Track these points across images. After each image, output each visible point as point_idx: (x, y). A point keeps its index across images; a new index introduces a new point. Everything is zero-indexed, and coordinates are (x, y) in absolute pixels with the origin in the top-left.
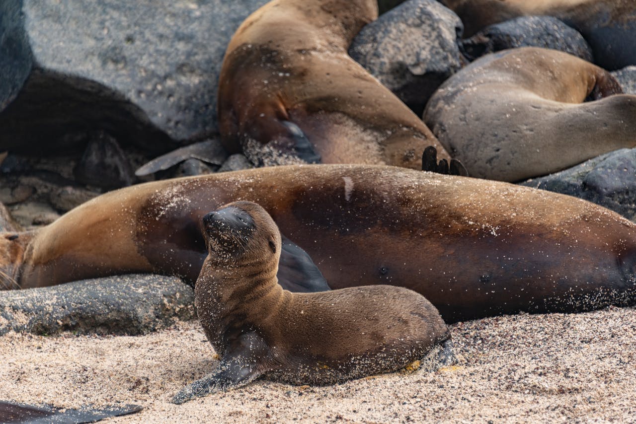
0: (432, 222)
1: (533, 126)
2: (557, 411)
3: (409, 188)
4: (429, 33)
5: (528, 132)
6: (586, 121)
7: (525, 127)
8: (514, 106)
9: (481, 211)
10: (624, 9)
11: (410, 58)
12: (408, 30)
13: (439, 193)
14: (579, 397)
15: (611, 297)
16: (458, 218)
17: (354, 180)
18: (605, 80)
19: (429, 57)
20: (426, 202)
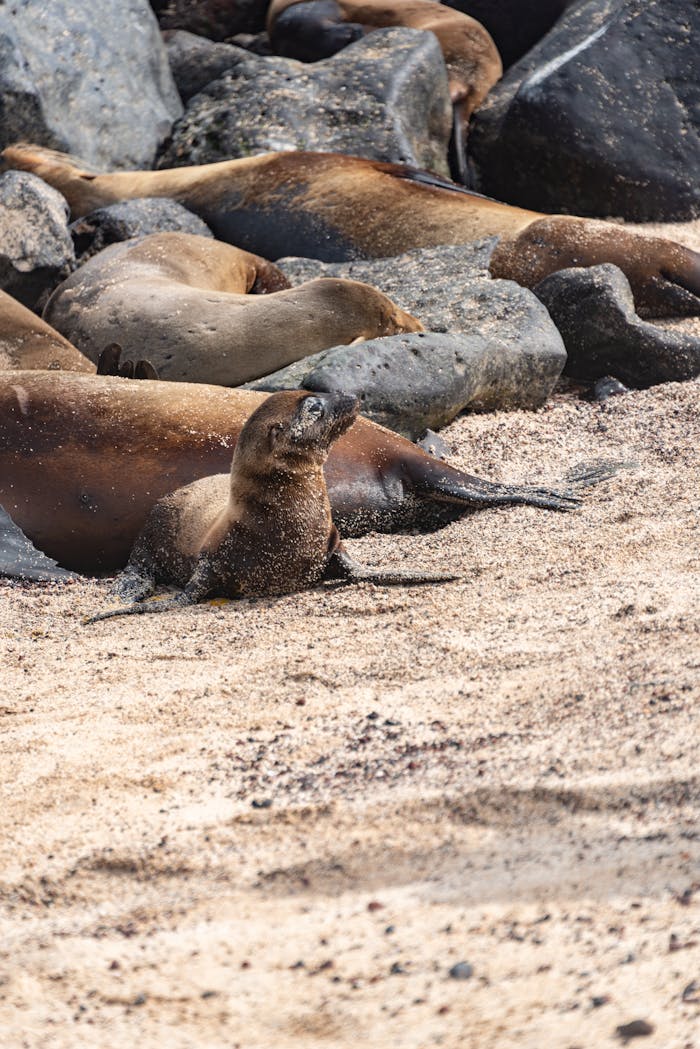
0: (142, 435)
1: (214, 325)
2: (390, 628)
3: (100, 395)
4: (36, 216)
5: (209, 332)
6: (285, 312)
7: (204, 326)
8: (184, 300)
9: (202, 418)
10: (262, 186)
11: (13, 250)
12: (6, 213)
13: (141, 400)
14: (413, 612)
15: (372, 521)
16: (175, 427)
17: (28, 389)
18: (268, 271)
19: (38, 248)
20: (128, 410)
